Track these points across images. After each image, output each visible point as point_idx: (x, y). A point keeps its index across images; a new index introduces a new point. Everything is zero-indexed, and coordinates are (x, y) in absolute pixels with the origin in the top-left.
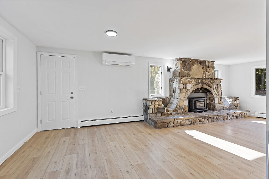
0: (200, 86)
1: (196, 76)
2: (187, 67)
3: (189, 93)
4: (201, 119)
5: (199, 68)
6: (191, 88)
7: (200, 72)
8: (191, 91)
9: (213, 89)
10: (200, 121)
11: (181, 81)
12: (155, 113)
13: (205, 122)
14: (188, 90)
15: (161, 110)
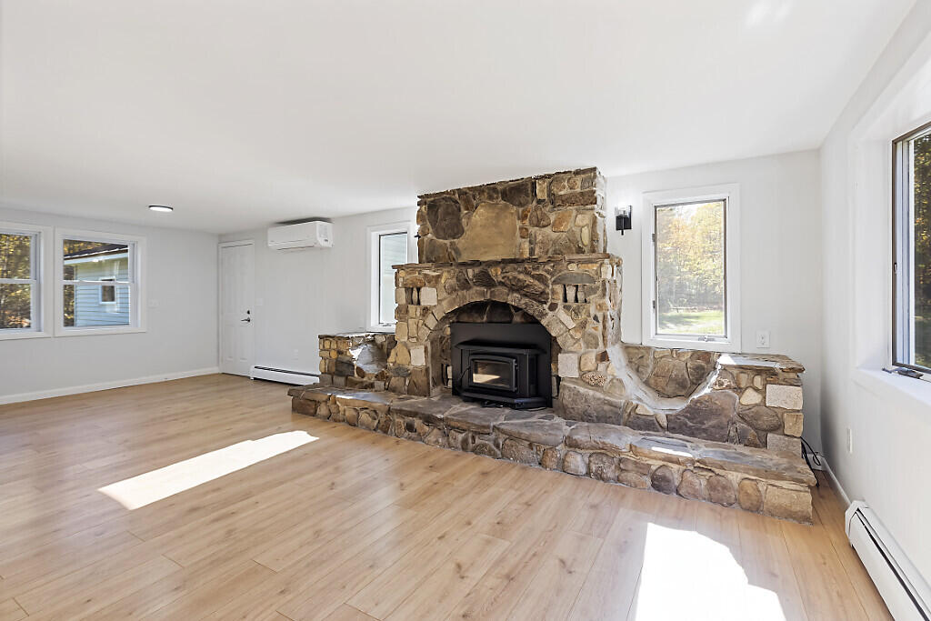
0: (474, 295)
1: (486, 252)
2: (444, 224)
3: (431, 322)
4: (417, 423)
5: (498, 217)
6: (439, 301)
7: (501, 233)
8: (439, 315)
9: (553, 307)
10: (410, 428)
11: (401, 280)
12: (329, 374)
13: (432, 438)
14: (426, 310)
15: (344, 368)
